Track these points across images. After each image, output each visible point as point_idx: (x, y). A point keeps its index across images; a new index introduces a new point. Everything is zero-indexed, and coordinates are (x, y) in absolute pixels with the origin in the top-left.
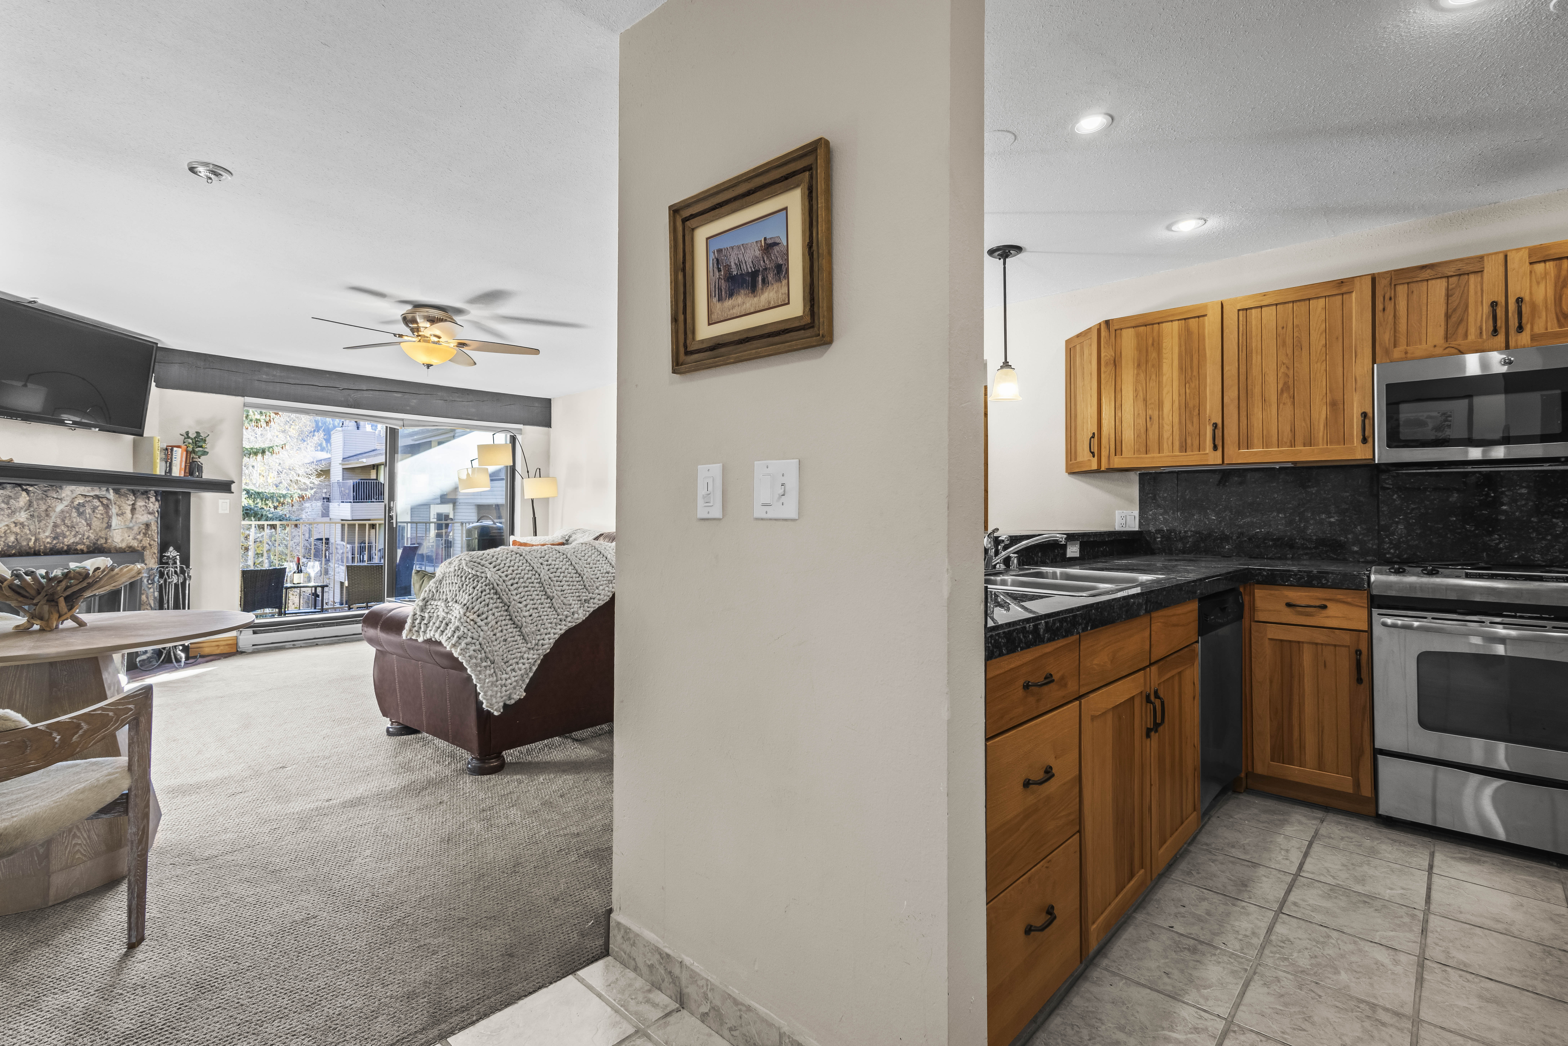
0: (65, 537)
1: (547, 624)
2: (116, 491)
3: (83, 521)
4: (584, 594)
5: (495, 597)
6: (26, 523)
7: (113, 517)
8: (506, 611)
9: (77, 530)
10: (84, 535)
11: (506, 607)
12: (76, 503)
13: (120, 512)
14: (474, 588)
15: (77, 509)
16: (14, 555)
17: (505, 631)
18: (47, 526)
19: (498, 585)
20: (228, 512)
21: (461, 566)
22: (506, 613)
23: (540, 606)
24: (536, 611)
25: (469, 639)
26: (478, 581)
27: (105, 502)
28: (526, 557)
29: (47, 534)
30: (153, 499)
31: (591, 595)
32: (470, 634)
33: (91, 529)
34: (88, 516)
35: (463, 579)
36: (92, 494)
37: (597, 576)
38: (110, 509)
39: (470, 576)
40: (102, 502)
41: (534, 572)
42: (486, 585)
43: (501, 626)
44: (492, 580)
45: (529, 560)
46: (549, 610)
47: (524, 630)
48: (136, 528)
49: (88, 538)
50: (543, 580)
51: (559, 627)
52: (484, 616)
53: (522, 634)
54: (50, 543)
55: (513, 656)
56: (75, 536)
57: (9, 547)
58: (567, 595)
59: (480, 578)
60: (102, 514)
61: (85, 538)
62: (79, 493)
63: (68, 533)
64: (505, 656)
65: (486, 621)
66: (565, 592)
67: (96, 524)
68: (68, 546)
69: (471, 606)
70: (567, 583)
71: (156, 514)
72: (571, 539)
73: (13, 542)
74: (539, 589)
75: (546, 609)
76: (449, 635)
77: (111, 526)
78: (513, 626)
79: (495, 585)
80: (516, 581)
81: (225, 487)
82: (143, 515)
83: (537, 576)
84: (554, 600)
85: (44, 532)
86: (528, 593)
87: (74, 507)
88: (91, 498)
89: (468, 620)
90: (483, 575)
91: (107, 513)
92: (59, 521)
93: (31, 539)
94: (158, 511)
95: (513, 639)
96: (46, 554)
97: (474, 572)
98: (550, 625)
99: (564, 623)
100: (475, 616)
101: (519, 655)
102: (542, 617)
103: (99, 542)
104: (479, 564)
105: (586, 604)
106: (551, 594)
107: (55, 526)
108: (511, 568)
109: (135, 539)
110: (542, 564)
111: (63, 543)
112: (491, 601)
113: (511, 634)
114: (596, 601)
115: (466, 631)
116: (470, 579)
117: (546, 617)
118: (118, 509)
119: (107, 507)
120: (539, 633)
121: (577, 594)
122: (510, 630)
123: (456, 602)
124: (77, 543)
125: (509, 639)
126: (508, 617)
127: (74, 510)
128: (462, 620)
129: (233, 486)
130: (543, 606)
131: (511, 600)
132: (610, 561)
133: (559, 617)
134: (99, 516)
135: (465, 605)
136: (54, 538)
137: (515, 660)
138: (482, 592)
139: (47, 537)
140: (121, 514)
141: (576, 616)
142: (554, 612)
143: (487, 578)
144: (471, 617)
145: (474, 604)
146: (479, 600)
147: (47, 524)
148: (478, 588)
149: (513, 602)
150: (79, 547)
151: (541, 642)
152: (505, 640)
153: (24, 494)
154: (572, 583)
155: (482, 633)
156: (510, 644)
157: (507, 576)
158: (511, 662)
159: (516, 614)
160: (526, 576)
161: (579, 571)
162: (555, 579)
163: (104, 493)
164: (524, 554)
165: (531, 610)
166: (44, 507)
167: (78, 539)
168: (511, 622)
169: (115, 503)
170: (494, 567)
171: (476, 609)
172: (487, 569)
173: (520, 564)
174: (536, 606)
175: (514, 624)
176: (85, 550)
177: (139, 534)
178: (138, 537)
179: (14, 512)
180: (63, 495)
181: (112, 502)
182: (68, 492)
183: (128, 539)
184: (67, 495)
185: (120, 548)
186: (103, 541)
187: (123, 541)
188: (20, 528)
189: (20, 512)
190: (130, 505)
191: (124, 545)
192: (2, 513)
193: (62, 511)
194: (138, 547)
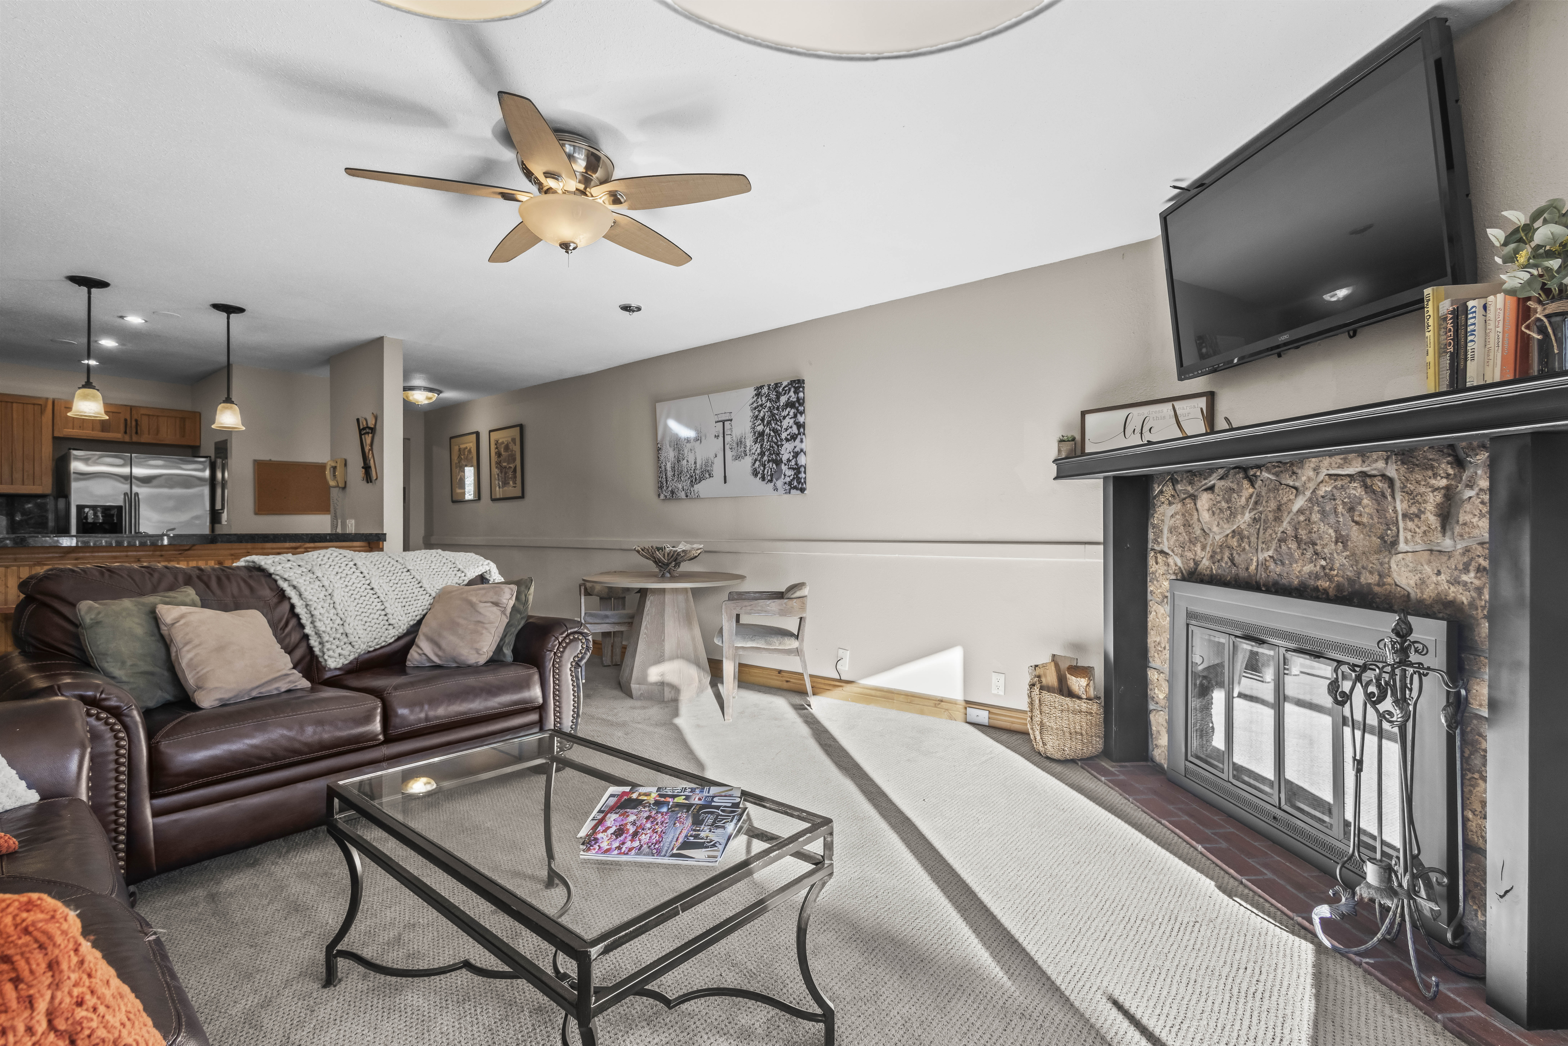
0: (1294, 561)
2: (1405, 456)
3: (1331, 531)
6: (1247, 533)
7: (1399, 523)
9: (1318, 548)
10: (1331, 561)
12: (1321, 492)
13: (1414, 510)
15: (1322, 507)
18: (1272, 539)
27: (1379, 485)
29: (1270, 553)
33: (1349, 548)
34: (1340, 520)
38: (1390, 503)
40: (1370, 488)
49: (1339, 568)
56: (1313, 560)
60: (1371, 516)
61: (1334, 566)
62: (1326, 472)
63: (1298, 554)
67: (1359, 537)
77: (1395, 543)
85: (1268, 549)
87: (1317, 502)
88: (1344, 480)
92: (1290, 531)
103: (1363, 580)
109: (1455, 582)
111: (1293, 573)
118: (1410, 502)
124: (1317, 577)
134: (1365, 519)
136: (1281, 563)
140: (1418, 516)
147: (1275, 535)
150: (1324, 584)
153: (1246, 484)
163: (1381, 464)
166: (1273, 505)
169: (1403, 488)
176: (1332, 592)
177: (1466, 569)
178: (1465, 578)
179: (1233, 515)
180: (1304, 478)
181: (1398, 484)
182: (1311, 473)
183: (1434, 578)
184: (1309, 479)
185: (1421, 602)
186: (1372, 579)
187: (1423, 581)
188: (1238, 541)
189: (1243, 514)
190: (1435, 489)
191: (1429, 593)
192: (1222, 515)
193: (1301, 511)
194: (1472, 605)
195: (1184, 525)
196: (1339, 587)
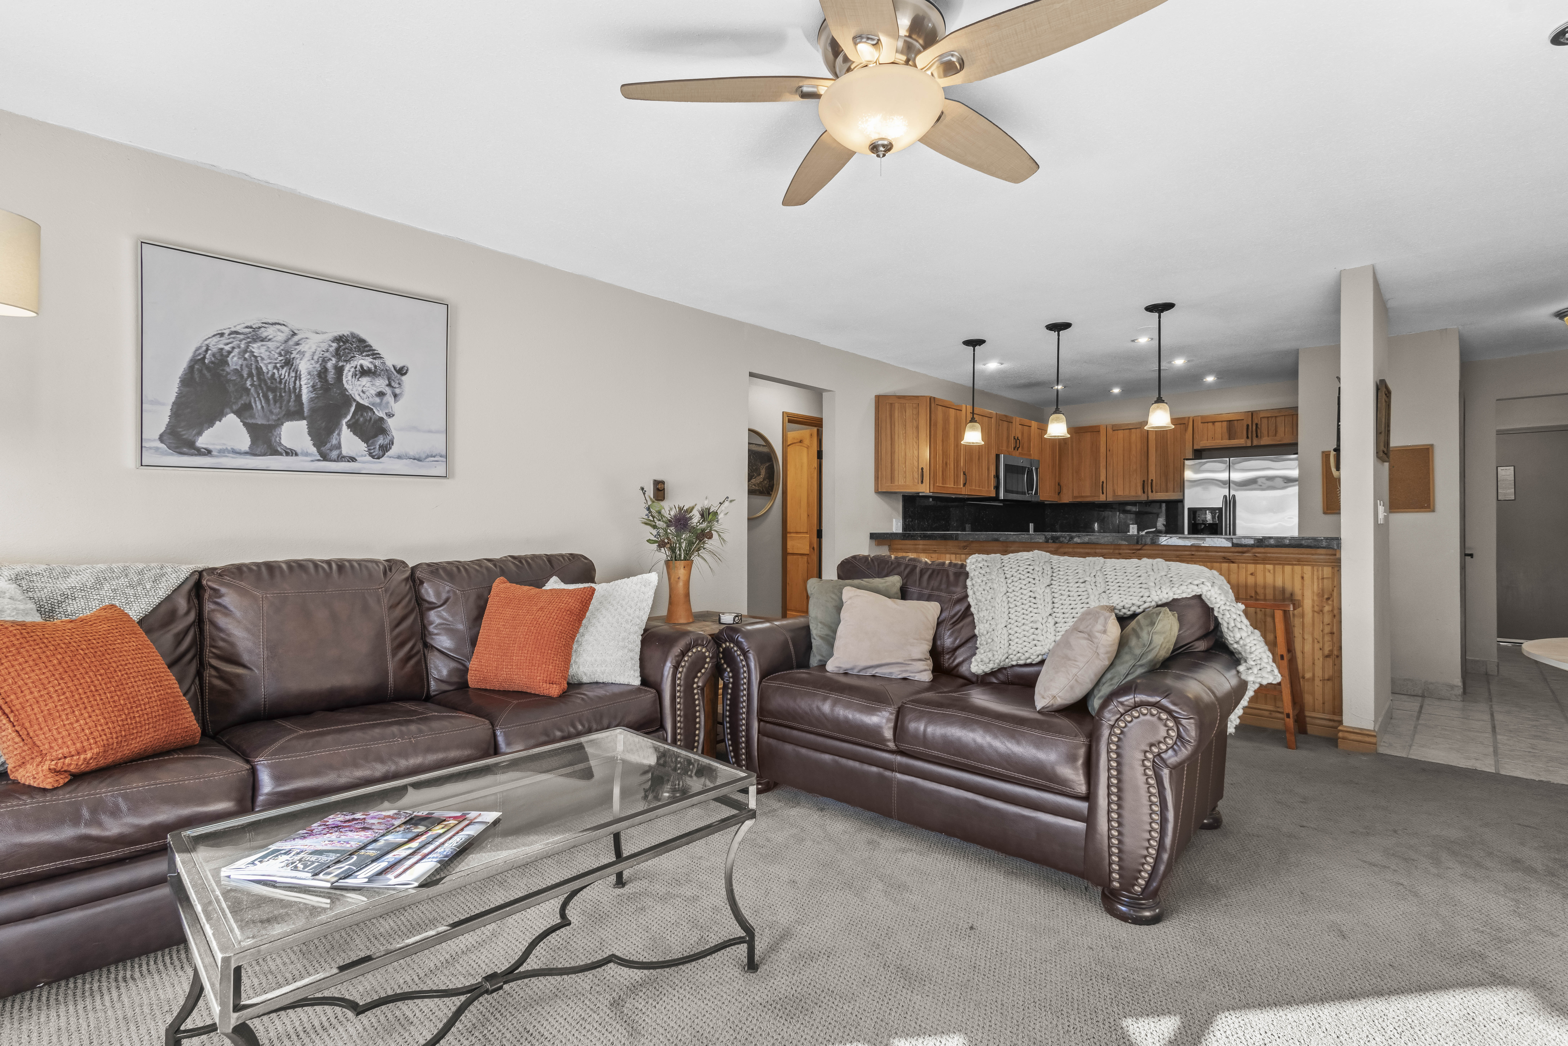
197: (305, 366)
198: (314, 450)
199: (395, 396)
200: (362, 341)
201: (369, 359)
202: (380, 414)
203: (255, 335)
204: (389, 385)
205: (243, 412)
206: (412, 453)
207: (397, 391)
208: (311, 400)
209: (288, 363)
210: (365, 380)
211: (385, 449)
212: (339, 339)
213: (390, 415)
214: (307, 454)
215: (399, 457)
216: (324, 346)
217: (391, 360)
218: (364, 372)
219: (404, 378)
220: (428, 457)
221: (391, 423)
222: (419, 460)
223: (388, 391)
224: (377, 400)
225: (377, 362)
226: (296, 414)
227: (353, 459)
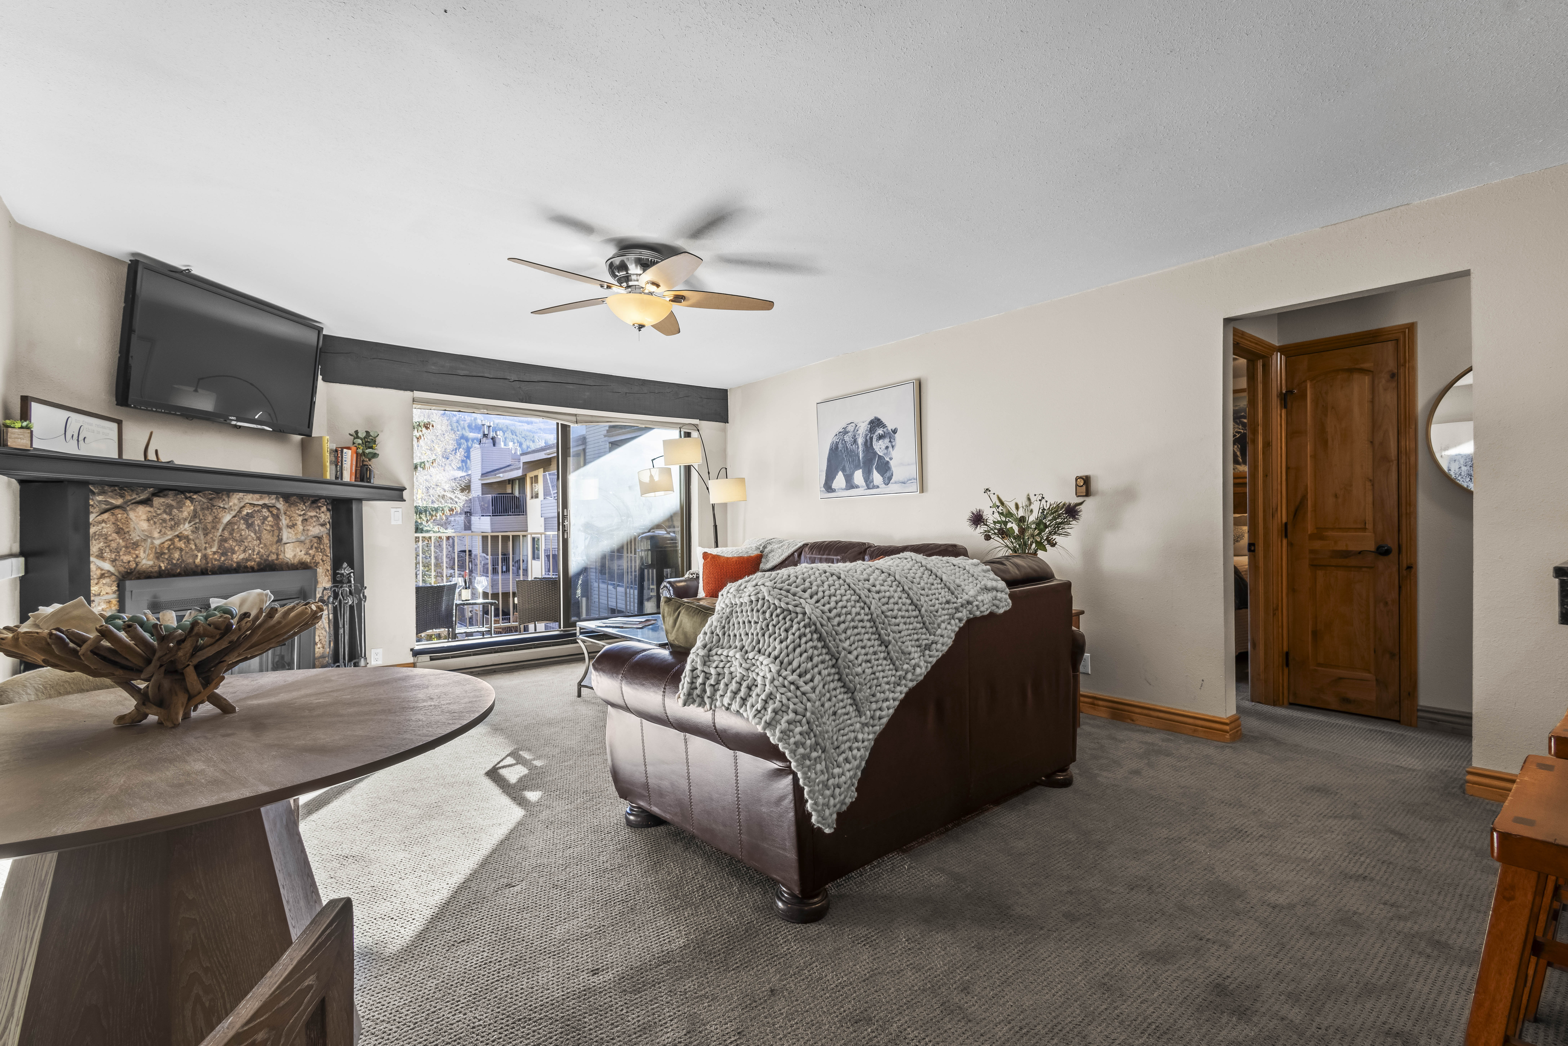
0: (233, 552)
1: (883, 685)
2: (286, 500)
3: (252, 534)
4: (924, 636)
5: (820, 645)
6: (191, 537)
7: (284, 530)
8: (833, 666)
9: (246, 544)
10: (254, 551)
11: (834, 661)
12: (244, 513)
13: (290, 524)
14: (787, 631)
15: (246, 521)
16: (179, 575)
17: (834, 699)
18: (214, 540)
19: (822, 625)
20: (400, 522)
21: (760, 596)
22: (833, 671)
23: (873, 657)
24: (869, 665)
25: (791, 715)
26: (792, 620)
27: (275, 511)
28: (847, 581)
29: (214, 549)
30: (324, 509)
31: (932, 637)
32: (792, 706)
33: (261, 543)
34: (257, 528)
35: (768, 615)
36: (261, 502)
37: (936, 607)
38: (280, 520)
39: (779, 611)
40: (271, 512)
41: (862, 604)
42: (805, 626)
43: (829, 692)
44: (813, 617)
45: (852, 585)
46: (885, 662)
47: (859, 696)
48: (307, 541)
49: (258, 554)
50: (875, 615)
51: (899, 689)
52: (808, 676)
53: (855, 703)
54: (219, 560)
55: (845, 738)
56: (244, 551)
57: (175, 565)
58: (904, 639)
59: (793, 615)
60: (272, 526)
61: (255, 553)
62: (247, 501)
63: (236, 548)
64: (835, 738)
65: (811, 684)
66: (903, 634)
67: (267, 537)
68: (238, 563)
69: (786, 660)
70: (903, 620)
71: (328, 526)
72: (766, 550)
73: (178, 560)
74: (871, 630)
75: (880, 661)
76: (759, 706)
77: (282, 539)
78: (843, 690)
79: (818, 625)
80: (842, 618)
81: (396, 493)
82: (314, 527)
83: (867, 609)
84: (890, 647)
85: (211, 547)
86: (858, 637)
87: (243, 518)
88: (260, 507)
89: (786, 683)
90: (798, 610)
91: (277, 525)
92: (226, 534)
93: (197, 556)
94: (329, 522)
95: (844, 710)
96: (214, 573)
97: (783, 605)
98: (887, 687)
99: (904, 682)
100: (795, 677)
101: (852, 735)
102: (877, 674)
103: (270, 558)
104: (788, 591)
105: (927, 652)
106: (886, 638)
107: (223, 540)
108: (833, 599)
109: (307, 553)
110: (869, 591)
111: (232, 560)
112: (816, 652)
113: (841, 704)
114: (939, 646)
115: (785, 701)
116: (778, 616)
117: (882, 674)
118: (288, 520)
119: (277, 517)
120: (874, 699)
121: (916, 637)
122: (840, 697)
123: (759, 651)
124: (247, 560)
125: (840, 712)
126: (837, 677)
127: (242, 522)
128: (776, 683)
129: (405, 493)
130: (877, 657)
131: (840, 649)
132: (948, 584)
133: (898, 673)
134: (268, 528)
135: (776, 658)
136: (223, 554)
137: (848, 744)
138: (800, 637)
139: (214, 553)
140: (292, 526)
141: (918, 670)
142: (891, 666)
143: (804, 614)
144: (790, 678)
145: (791, 656)
146: (798, 651)
147: (214, 538)
148: (793, 630)
149: (843, 653)
150: (249, 564)
151: (878, 713)
152: (835, 713)
153: (188, 502)
154: (908, 620)
155: (809, 704)
156: (841, 719)
157: (830, 611)
158: (843, 747)
159: (847, 670)
160: (854, 610)
161: (915, 600)
162: (889, 613)
163: (274, 501)
164: (843, 576)
165: (864, 664)
166: (210, 518)
167: (247, 555)
168: (840, 684)
169: (285, 513)
170: (811, 597)
171: (795, 664)
172: (802, 601)
173: (843, 591)
174: (869, 657)
175: (843, 687)
176: (256, 567)
177: (312, 548)
178: (311, 552)
179: (177, 524)
180: (231, 504)
181: (282, 512)
182: (236, 501)
183: (300, 553)
184: (235, 505)
185: (293, 565)
186: (274, 557)
187: (295, 556)
188: (185, 543)
189: (184, 524)
190: (300, 515)
191: (296, 561)
192: (164, 525)
193: (229, 523)
194: (310, 563)
195: (117, 533)
196: (259, 564)
197: (860, 441)
198: (864, 484)
199: (893, 447)
200: (879, 420)
201: (882, 429)
202: (887, 459)
203: (845, 432)
204: (890, 441)
205: (844, 470)
206: (901, 479)
207: (893, 444)
208: (863, 458)
209: (855, 441)
210: (881, 441)
211: (890, 478)
212: (872, 422)
213: (891, 459)
214: (862, 487)
215: (896, 483)
216: (866, 428)
217: (890, 427)
218: (881, 437)
219: (896, 435)
220: (908, 480)
221: (892, 463)
222: (904, 483)
223: (889, 444)
224: (886, 451)
225: (885, 430)
226: (857, 467)
227: (878, 487)
